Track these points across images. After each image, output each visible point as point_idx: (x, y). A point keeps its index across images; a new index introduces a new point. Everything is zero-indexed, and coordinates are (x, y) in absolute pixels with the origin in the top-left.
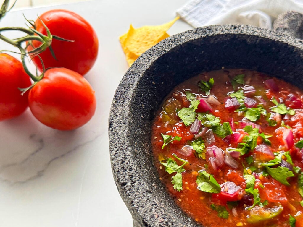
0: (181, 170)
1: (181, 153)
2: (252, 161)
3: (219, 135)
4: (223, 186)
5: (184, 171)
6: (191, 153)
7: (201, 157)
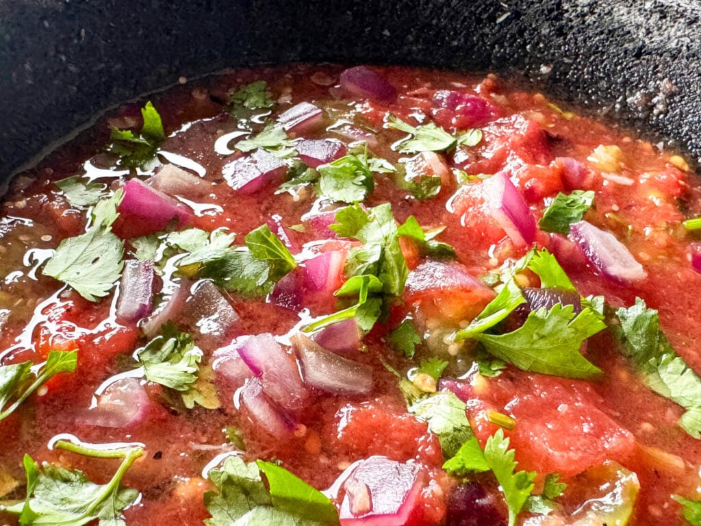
0: (116, 498)
1: (100, 422)
2: (417, 340)
3: (248, 290)
4: (342, 492)
5: (131, 500)
6: (142, 401)
7: (195, 403)
